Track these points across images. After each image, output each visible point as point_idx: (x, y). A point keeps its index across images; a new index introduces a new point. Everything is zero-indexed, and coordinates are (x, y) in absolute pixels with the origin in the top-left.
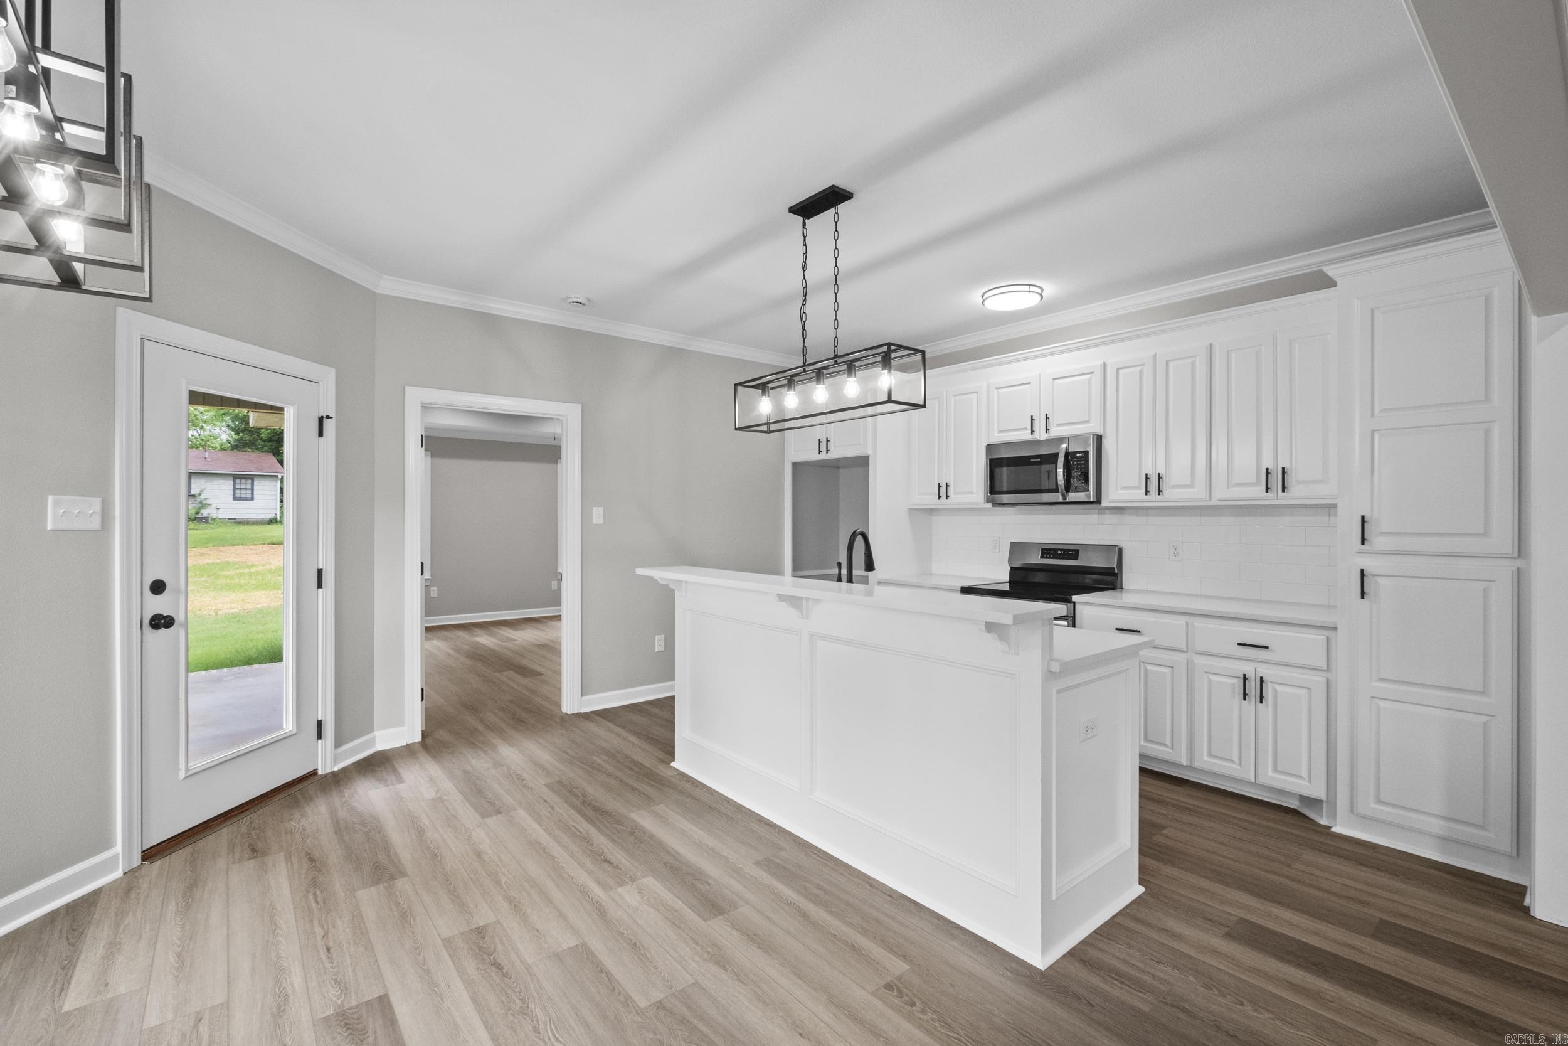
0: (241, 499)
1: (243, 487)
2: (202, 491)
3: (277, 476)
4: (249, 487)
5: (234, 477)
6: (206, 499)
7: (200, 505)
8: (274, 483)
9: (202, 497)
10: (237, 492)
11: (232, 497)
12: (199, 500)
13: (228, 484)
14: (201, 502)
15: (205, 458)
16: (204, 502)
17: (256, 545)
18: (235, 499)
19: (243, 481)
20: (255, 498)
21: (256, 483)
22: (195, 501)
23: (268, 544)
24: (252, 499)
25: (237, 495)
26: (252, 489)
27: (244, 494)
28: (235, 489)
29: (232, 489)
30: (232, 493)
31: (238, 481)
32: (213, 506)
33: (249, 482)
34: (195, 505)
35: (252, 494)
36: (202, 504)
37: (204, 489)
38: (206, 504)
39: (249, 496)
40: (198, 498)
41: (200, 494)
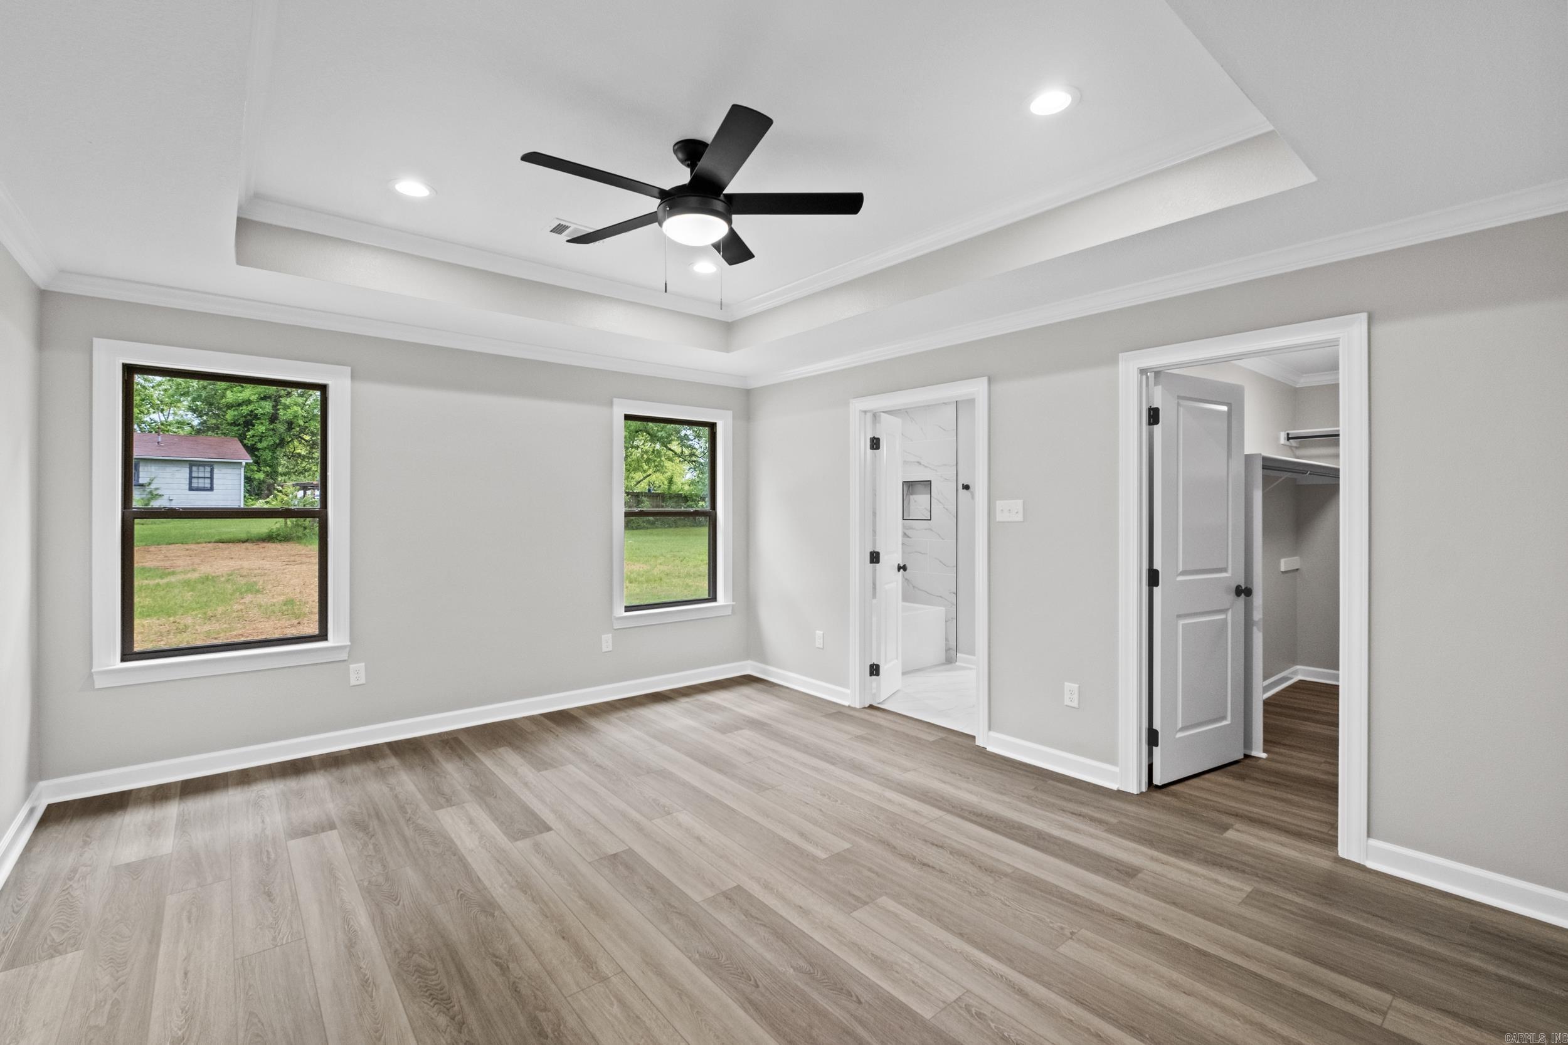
0: (198, 489)
1: (201, 475)
2: (152, 480)
3: (241, 463)
4: (208, 475)
5: (190, 464)
6: (157, 489)
7: (149, 496)
8: (237, 471)
9: (153, 486)
10: (194, 481)
11: (187, 487)
12: (149, 490)
13: (184, 472)
14: (151, 493)
15: (158, 442)
16: (155, 493)
17: (199, 543)
18: (191, 489)
19: (201, 469)
20: (215, 488)
21: (216, 471)
22: (144, 491)
23: (215, 542)
24: (211, 489)
25: (193, 485)
26: (212, 478)
27: (201, 483)
28: (191, 478)
29: (188, 477)
30: (187, 482)
31: (194, 468)
32: (166, 497)
33: (208, 469)
34: (144, 496)
35: (212, 483)
36: (152, 495)
37: (155, 478)
38: (157, 495)
39: (208, 486)
40: (147, 487)
41: (150, 484)
